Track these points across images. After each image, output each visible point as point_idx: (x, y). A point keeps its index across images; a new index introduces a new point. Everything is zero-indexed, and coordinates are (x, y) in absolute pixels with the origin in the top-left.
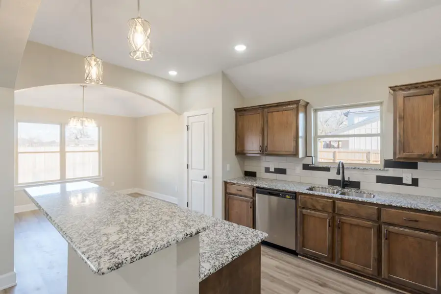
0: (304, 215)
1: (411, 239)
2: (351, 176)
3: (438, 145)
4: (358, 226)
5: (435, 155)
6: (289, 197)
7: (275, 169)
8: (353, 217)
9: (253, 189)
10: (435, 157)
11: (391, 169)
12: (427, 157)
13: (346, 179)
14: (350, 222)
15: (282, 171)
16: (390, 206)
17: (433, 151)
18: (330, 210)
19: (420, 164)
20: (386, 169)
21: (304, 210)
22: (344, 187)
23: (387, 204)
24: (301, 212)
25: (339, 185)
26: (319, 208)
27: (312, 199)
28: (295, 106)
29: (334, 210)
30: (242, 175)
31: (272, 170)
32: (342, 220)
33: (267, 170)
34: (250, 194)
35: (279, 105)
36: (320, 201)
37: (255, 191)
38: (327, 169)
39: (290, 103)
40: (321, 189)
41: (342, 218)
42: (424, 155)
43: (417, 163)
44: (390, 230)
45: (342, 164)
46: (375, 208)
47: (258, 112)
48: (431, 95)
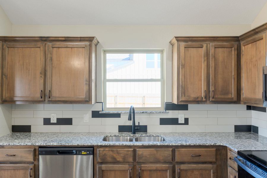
0: (103, 171)
1: (196, 173)
2: (140, 120)
3: (206, 90)
4: (156, 170)
5: (204, 98)
6: (85, 153)
7: (58, 119)
8: (151, 163)
9: (35, 150)
10: (204, 99)
11: (170, 112)
12: (199, 99)
13: (137, 124)
14: (149, 168)
15: (68, 122)
16: (183, 146)
17: (203, 95)
18: (131, 160)
19: (190, 106)
20: (167, 111)
21: (103, 166)
22: (134, 133)
23: (180, 145)
24: (100, 168)
25: (131, 131)
26: (119, 159)
27: (112, 151)
28: (87, 43)
29: (134, 159)
30: (9, 131)
31: (54, 120)
32: (143, 168)
33: (47, 122)
34: (30, 158)
35: (67, 39)
36: (121, 152)
37: (37, 153)
38: (118, 115)
39: (81, 39)
40: (114, 138)
41: (143, 165)
42: (198, 98)
43: (188, 105)
44: (182, 168)
45: (133, 109)
46: (170, 150)
47: (39, 46)
48: (201, 48)
